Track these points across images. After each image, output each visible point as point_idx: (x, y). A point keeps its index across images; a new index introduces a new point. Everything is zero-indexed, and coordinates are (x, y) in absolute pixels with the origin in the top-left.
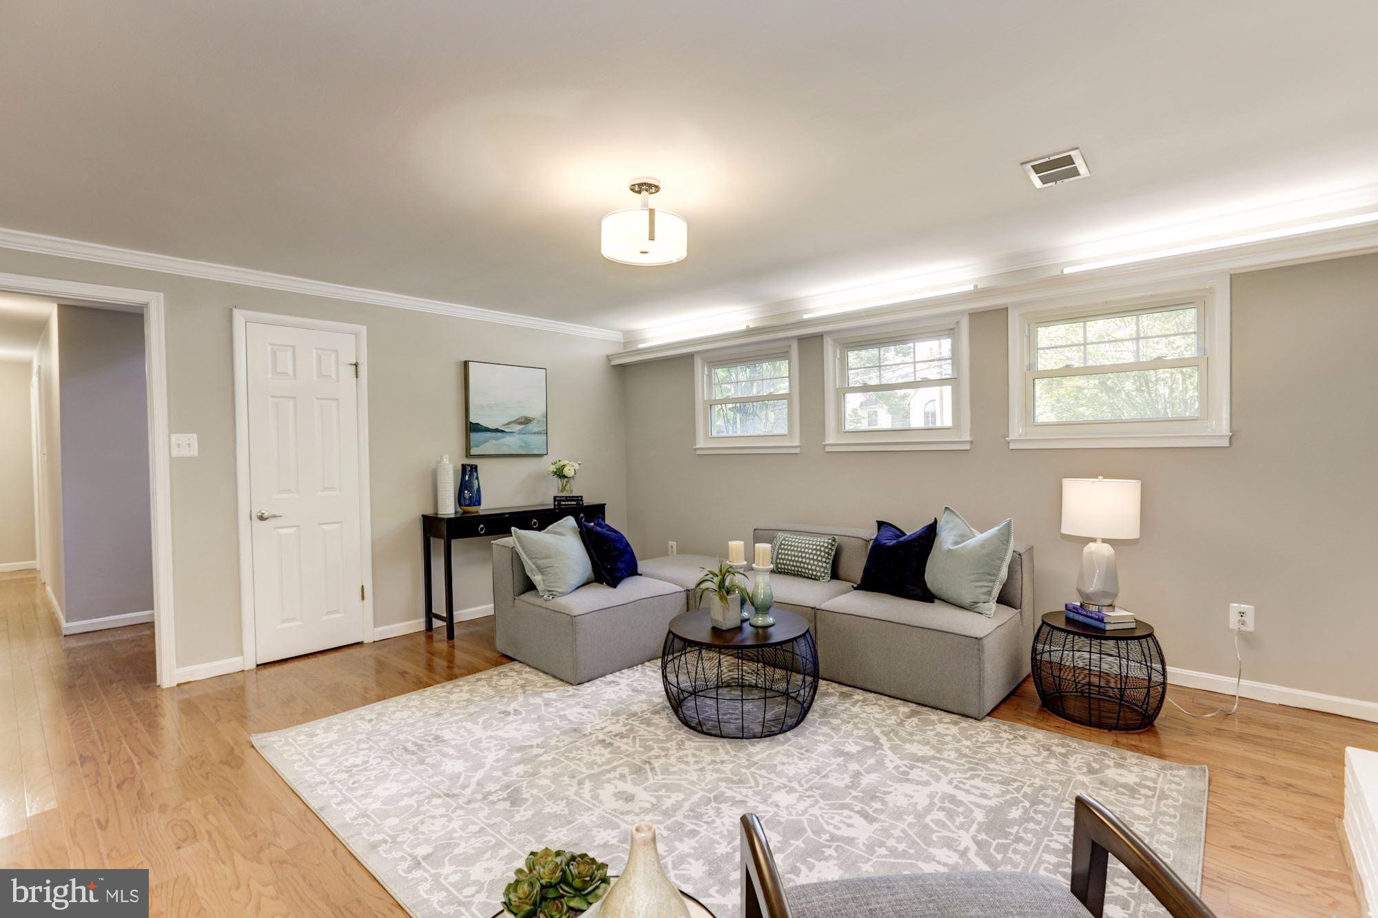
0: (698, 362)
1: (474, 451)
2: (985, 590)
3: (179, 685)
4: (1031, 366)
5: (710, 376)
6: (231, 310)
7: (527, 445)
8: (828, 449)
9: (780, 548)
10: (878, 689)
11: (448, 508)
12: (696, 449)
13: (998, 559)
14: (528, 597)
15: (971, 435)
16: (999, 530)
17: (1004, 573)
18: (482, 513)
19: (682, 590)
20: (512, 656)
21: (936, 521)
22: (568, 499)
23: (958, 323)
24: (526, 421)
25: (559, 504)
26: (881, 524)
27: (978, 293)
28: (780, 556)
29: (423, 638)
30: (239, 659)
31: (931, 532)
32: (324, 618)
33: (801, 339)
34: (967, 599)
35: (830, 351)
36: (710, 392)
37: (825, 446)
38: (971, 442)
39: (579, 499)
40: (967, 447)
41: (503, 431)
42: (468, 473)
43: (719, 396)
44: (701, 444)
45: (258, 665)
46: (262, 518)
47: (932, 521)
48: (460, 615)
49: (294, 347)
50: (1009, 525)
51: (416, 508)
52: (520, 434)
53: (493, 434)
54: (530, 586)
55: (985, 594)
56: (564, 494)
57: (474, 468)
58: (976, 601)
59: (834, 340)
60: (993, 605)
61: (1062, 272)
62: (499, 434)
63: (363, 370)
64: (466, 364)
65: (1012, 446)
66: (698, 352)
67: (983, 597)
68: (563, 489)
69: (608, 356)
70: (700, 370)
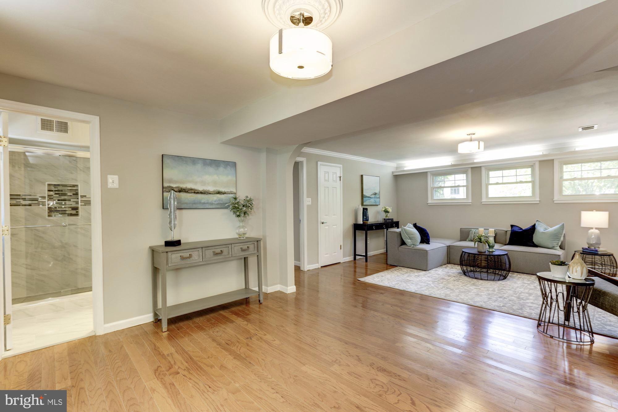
0: (429, 175)
1: (364, 204)
2: (557, 243)
3: (308, 270)
4: (562, 177)
5: (433, 179)
6: (317, 162)
7: (375, 202)
8: (483, 203)
9: (474, 233)
10: (523, 272)
11: (360, 221)
12: (428, 203)
13: (560, 234)
14: (404, 246)
15: (539, 198)
16: (560, 226)
17: (562, 239)
18: (369, 223)
19: (446, 246)
20: (397, 265)
21: (535, 225)
22: (388, 219)
23: (534, 164)
24: (375, 194)
25: (386, 221)
26: (512, 226)
27: (544, 156)
28: (475, 236)
29: (353, 263)
30: (318, 264)
31: (533, 228)
32: (333, 254)
33: (472, 168)
34: (550, 246)
35: (483, 171)
36: (433, 184)
37: (482, 202)
38: (540, 201)
39: (392, 220)
40: (538, 202)
41: (370, 197)
42: (365, 211)
43: (436, 186)
44: (430, 201)
45: (321, 267)
46: (323, 223)
47: (534, 224)
48: (370, 254)
49: (328, 172)
50: (563, 225)
51: (351, 222)
52: (374, 198)
53: (368, 198)
54: (403, 243)
55: (556, 244)
56: (387, 218)
57: (366, 209)
58: (553, 246)
59: (486, 168)
60: (558, 248)
61: (575, 149)
62: (370, 198)
63: (342, 178)
64: (362, 176)
65: (555, 202)
66: (429, 171)
67: (556, 245)
68: (387, 216)
69: (392, 172)
70: (430, 178)
